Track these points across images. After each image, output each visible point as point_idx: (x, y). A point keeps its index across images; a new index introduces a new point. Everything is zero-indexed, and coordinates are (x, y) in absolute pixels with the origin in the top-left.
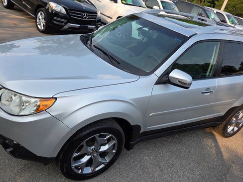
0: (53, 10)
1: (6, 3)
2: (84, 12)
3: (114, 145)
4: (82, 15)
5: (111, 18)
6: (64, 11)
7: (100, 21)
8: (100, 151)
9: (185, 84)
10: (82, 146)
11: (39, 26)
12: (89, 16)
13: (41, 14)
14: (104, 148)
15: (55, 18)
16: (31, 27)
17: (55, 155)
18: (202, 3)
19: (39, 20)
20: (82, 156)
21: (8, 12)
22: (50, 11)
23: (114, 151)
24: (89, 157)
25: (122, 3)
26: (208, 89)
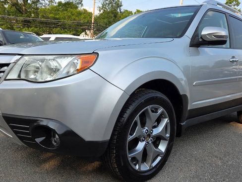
8: (153, 134)
14: (156, 131)
23: (168, 135)
24: (144, 143)
26: (233, 57)
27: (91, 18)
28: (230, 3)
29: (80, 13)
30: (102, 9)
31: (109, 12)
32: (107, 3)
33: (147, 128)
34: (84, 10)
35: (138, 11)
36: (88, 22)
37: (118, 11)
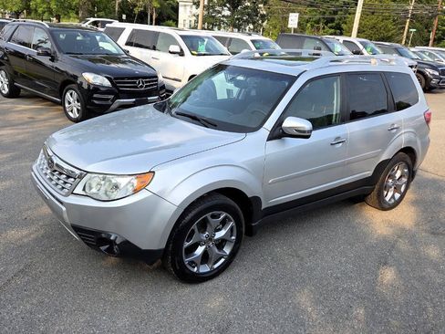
0: (89, 85)
1: (7, 90)
2: (137, 78)
3: (232, 229)
4: (135, 83)
5: (180, 81)
6: (107, 83)
7: (163, 87)
8: (216, 237)
9: (304, 132)
10: (193, 231)
11: (70, 113)
12: (146, 82)
13: (71, 94)
14: (220, 235)
15: (95, 96)
16: (58, 118)
17: (163, 246)
18: (321, 31)
19: (70, 103)
20: (195, 247)
21: (13, 103)
22: (85, 86)
23: (233, 238)
24: (204, 247)
25: (193, 54)
26: (337, 138)
33: (207, 233)
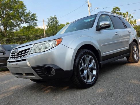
8: (89, 67)
17: (72, 68)
24: (86, 71)
26: (116, 32)
27: (43, 31)
28: (115, 10)
29: (37, 30)
30: (48, 26)
31: (52, 27)
32: (50, 23)
33: (86, 65)
34: (38, 28)
35: (68, 23)
36: (42, 34)
37: (57, 25)
